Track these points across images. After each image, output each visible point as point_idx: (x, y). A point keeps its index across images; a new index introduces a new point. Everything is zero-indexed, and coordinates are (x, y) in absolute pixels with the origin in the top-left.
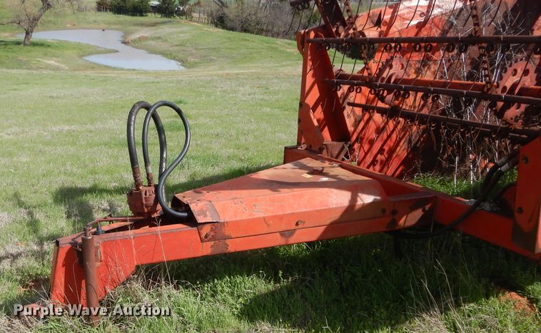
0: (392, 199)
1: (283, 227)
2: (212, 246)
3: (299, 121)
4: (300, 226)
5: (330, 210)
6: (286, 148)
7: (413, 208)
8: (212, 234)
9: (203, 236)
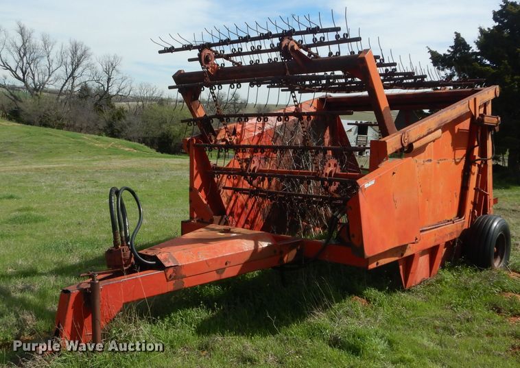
0: (279, 244)
1: (218, 267)
2: (174, 284)
3: (191, 201)
4: (228, 265)
5: (245, 253)
6: (182, 222)
7: (291, 249)
8: (174, 274)
9: (168, 276)
